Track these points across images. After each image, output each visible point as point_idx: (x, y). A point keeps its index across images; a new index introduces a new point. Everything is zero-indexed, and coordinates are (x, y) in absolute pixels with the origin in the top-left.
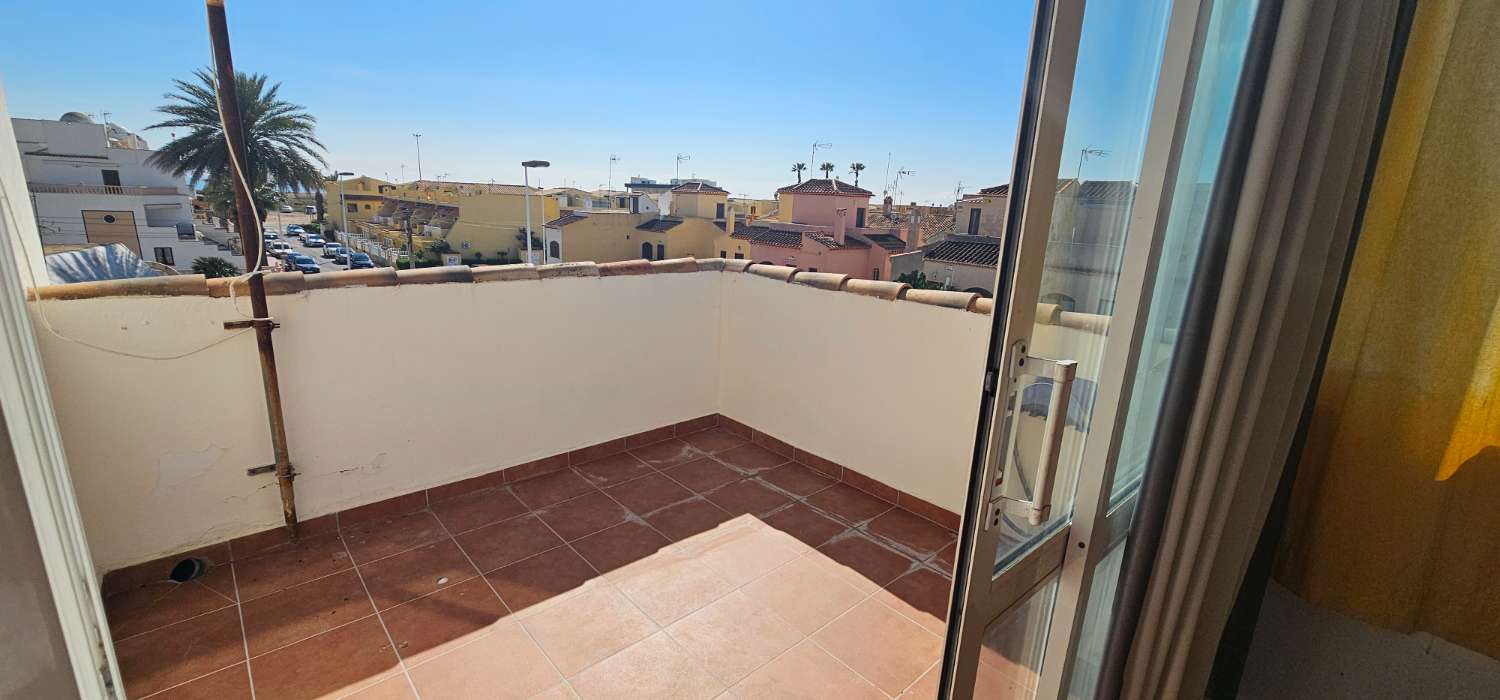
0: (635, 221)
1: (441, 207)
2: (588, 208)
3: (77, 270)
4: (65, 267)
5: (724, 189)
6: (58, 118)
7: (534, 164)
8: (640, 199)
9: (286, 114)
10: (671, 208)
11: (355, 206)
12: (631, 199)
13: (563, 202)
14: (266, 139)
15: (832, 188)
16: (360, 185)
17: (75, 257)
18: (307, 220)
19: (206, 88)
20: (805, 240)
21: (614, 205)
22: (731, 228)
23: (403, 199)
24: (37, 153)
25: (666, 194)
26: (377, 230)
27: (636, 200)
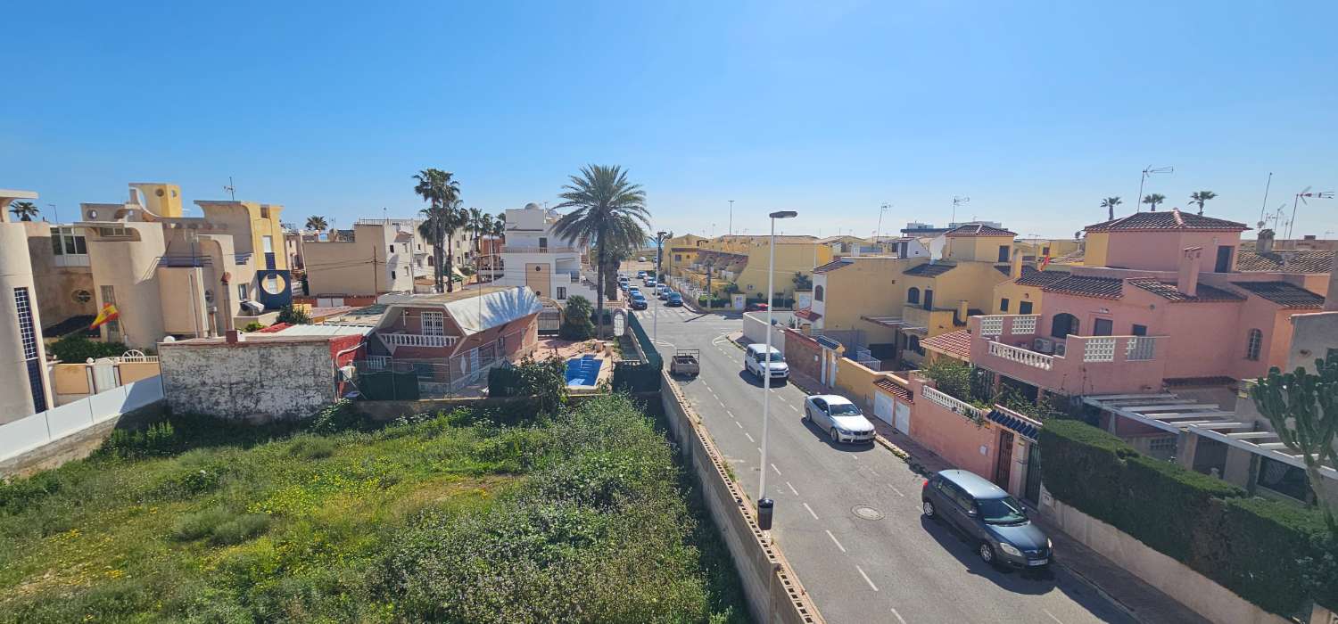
0: (903, 266)
1: (736, 256)
2: (855, 253)
3: (500, 305)
4: (493, 302)
5: (1009, 230)
6: (524, 207)
7: (781, 215)
8: (909, 244)
9: (628, 193)
10: (943, 252)
11: (680, 256)
12: (900, 245)
13: (837, 249)
14: (615, 211)
15: (1175, 223)
16: (685, 241)
17: (500, 295)
18: (650, 266)
19: (587, 180)
20: (1126, 287)
21: (885, 250)
22: (1017, 272)
23: (712, 250)
24: (513, 230)
25: (939, 238)
26: (691, 274)
27: (905, 245)
